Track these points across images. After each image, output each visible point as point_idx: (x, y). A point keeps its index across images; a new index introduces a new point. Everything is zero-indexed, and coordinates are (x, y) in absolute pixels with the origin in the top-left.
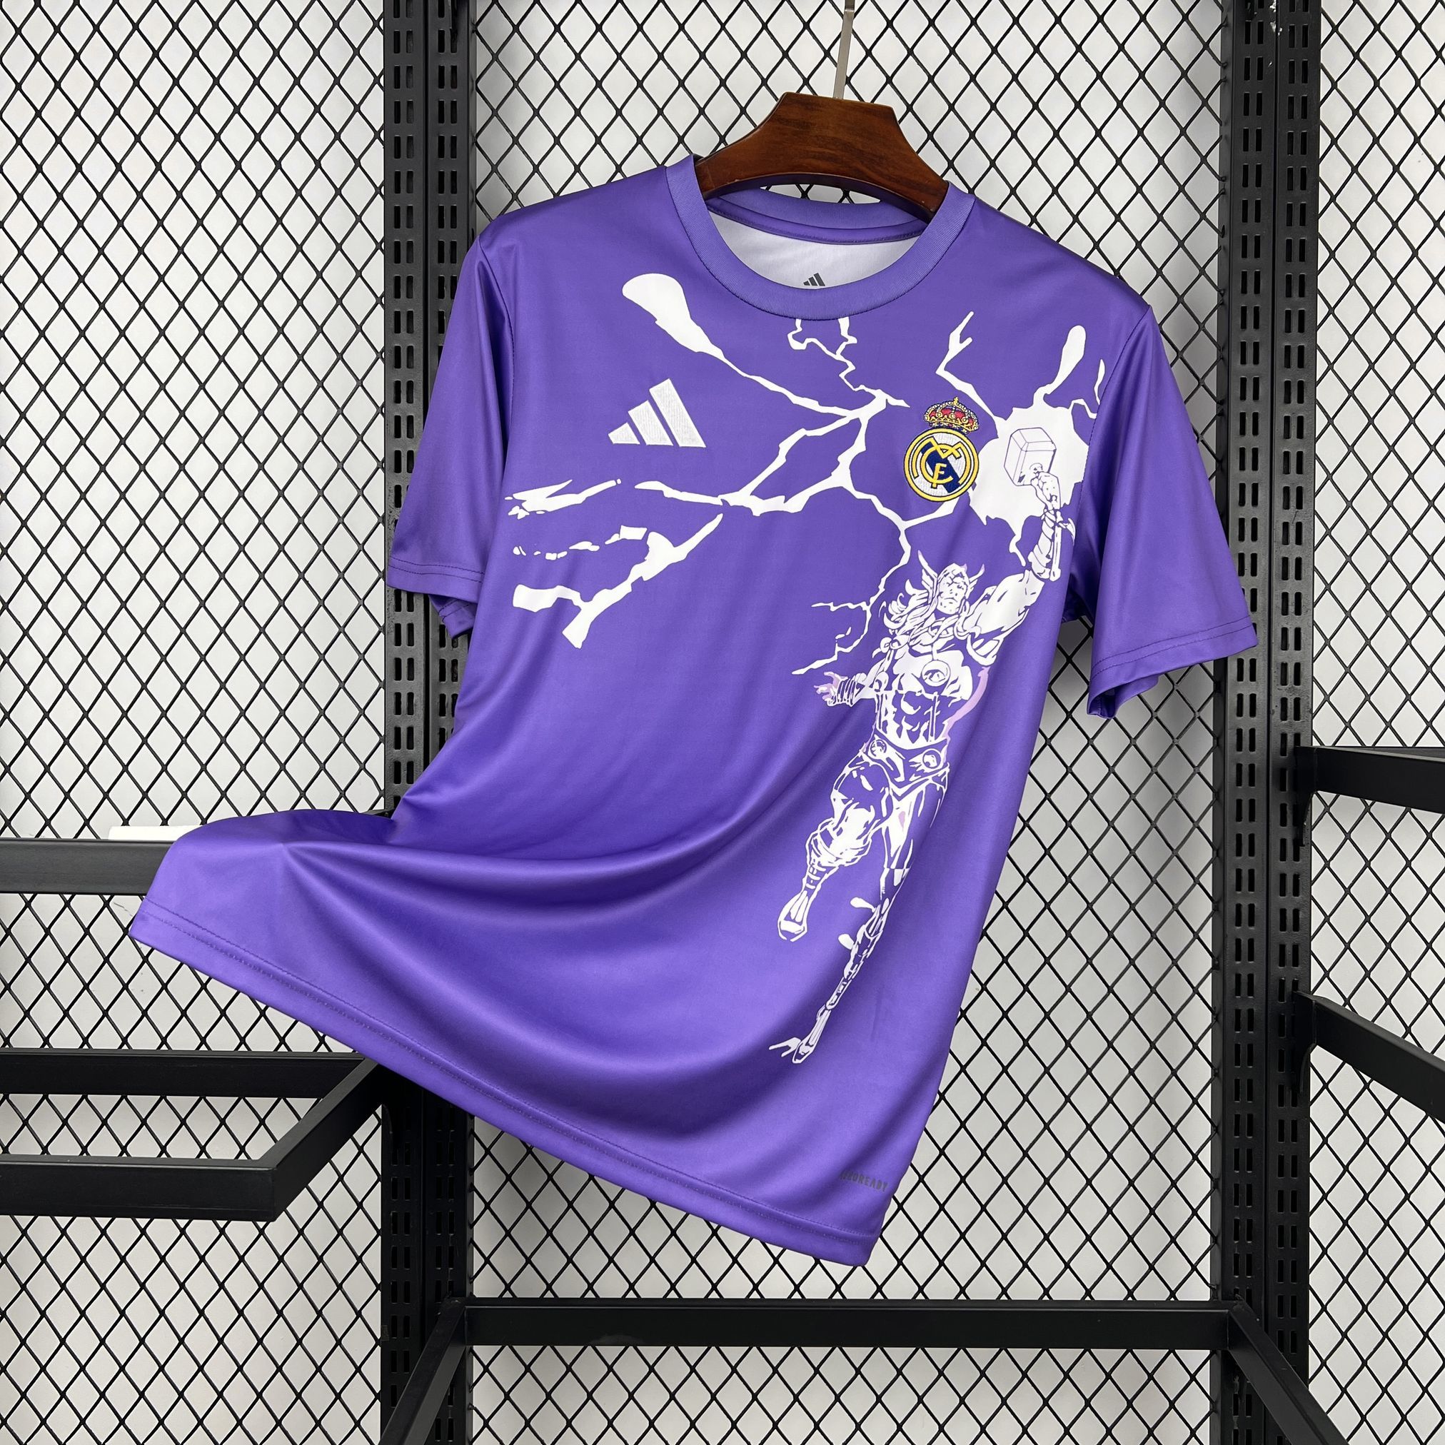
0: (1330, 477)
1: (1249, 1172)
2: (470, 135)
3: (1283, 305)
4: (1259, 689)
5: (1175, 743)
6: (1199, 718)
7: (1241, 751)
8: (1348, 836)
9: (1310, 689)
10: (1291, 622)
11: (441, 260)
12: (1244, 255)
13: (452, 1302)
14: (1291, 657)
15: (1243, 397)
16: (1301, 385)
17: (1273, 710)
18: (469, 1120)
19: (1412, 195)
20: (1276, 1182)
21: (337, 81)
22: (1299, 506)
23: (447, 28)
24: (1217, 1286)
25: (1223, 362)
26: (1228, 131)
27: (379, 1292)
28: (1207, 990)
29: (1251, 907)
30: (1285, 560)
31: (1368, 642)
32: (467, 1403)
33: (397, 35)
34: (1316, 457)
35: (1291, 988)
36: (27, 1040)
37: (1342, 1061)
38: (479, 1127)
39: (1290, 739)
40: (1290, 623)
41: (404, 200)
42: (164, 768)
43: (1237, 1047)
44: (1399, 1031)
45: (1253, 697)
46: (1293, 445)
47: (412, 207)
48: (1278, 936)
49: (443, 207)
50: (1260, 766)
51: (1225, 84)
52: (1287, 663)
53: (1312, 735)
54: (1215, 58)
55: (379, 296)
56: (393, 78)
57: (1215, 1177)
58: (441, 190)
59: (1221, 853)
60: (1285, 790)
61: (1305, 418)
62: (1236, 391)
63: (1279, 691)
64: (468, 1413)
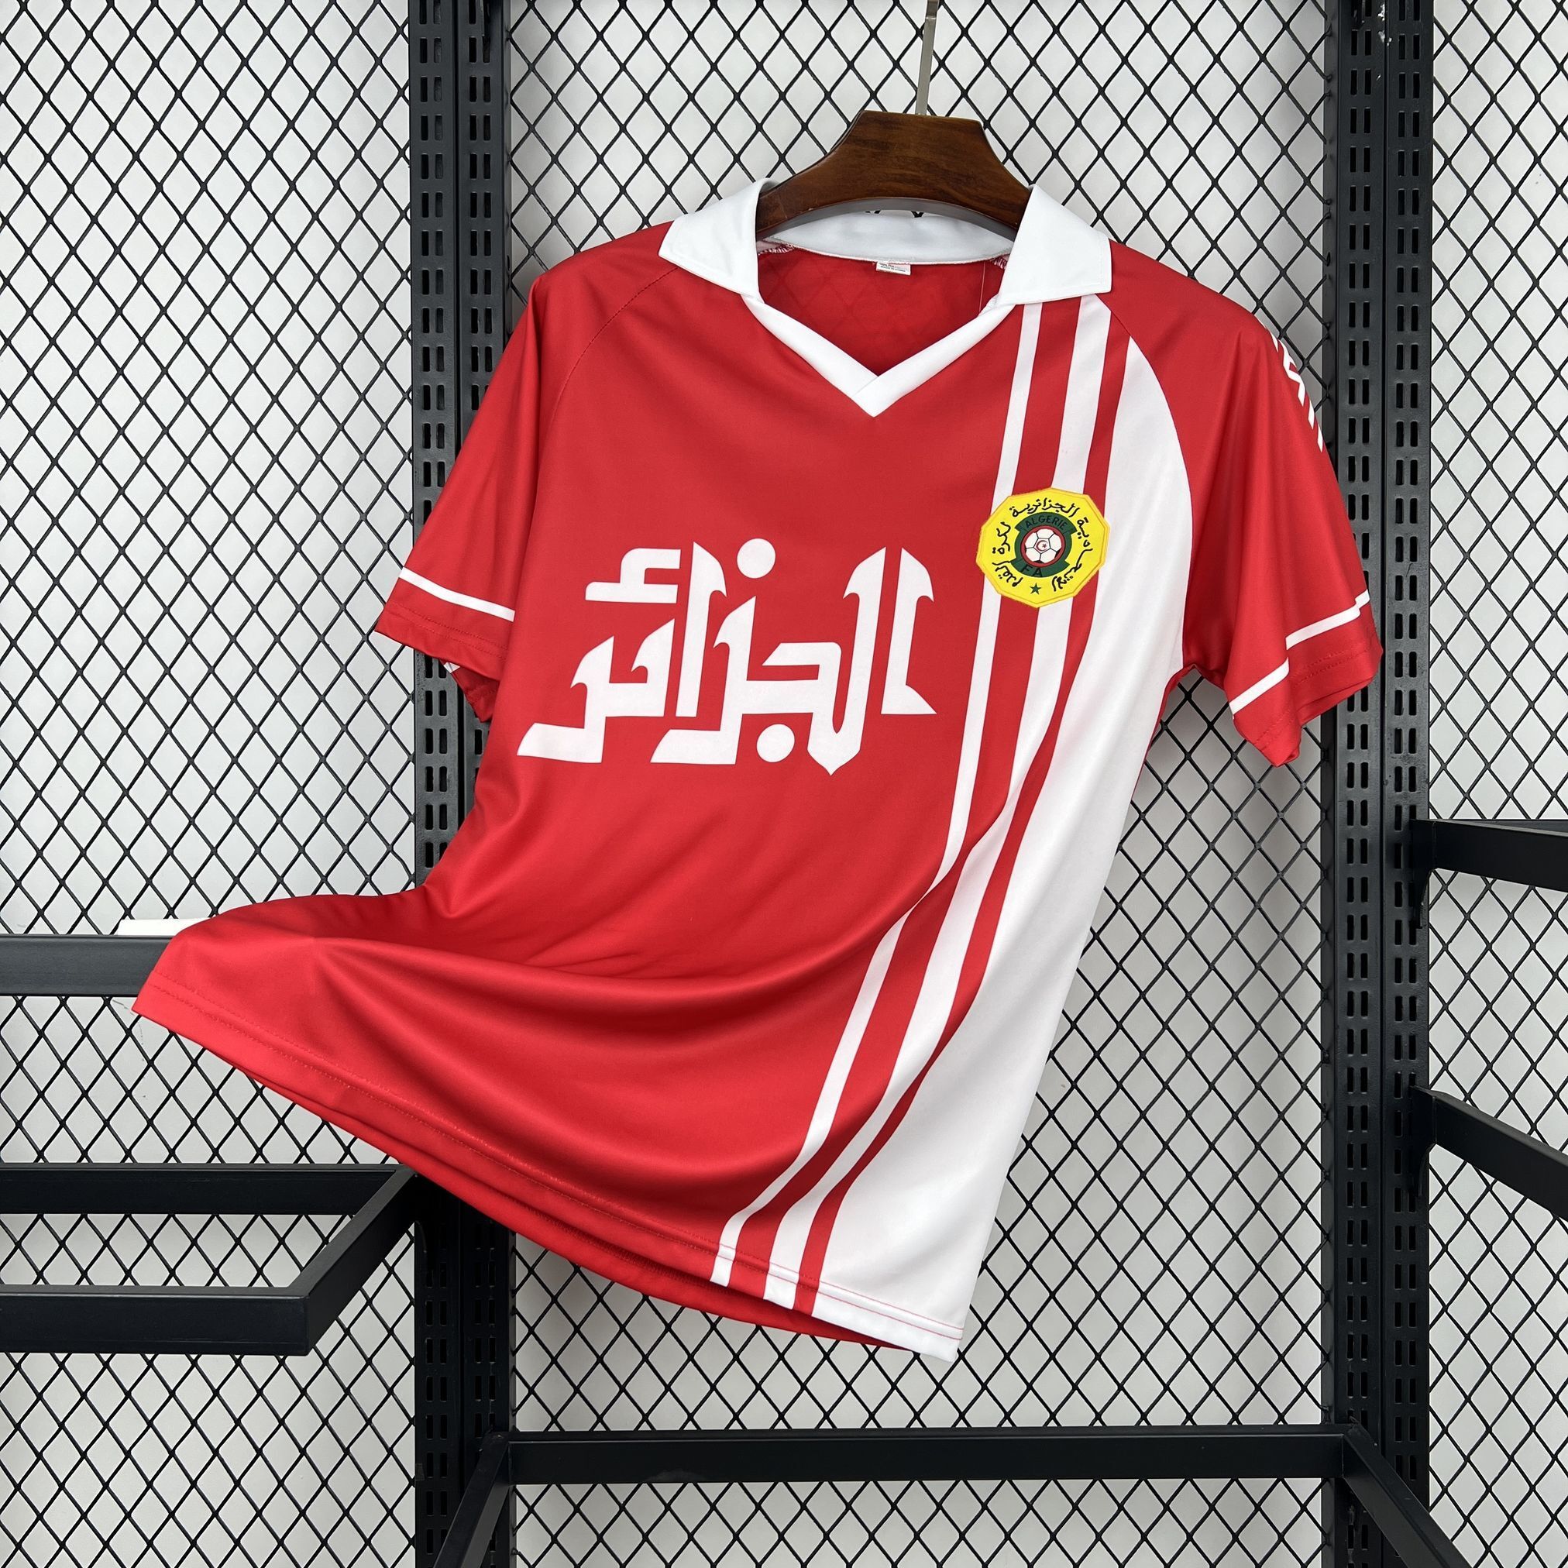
0: (1445, 526)
1: (1363, 1283)
2: (505, 153)
3: (1395, 340)
4: (1371, 757)
5: (1280, 816)
6: (1307, 790)
7: (1352, 824)
8: (1467, 917)
9: (1427, 757)
10: (1405, 685)
11: (474, 290)
12: (1352, 285)
13: (494, 1437)
14: (1405, 722)
15: (1352, 439)
16: (1414, 426)
17: (1387, 781)
18: (511, 1236)
19: (1532, 220)
20: (1392, 1293)
21: (357, 93)
22: (1413, 558)
23: (478, 34)
24: (1330, 1407)
25: (1330, 399)
26: (1333, 150)
27: (413, 1428)
28: (1316, 1085)
29: (1364, 995)
30: (1399, 617)
31: (1488, 706)
32: (511, 1548)
33: (424, 43)
34: (1431, 505)
35: (1408, 1083)
36: (20, 1154)
37: (1462, 1162)
38: (521, 1244)
39: (1405, 812)
41: (432, 224)
42: (170, 852)
43: (1350, 1147)
44: (1525, 1128)
45: (1365, 766)
46: (1406, 492)
47: (441, 232)
48: (1394, 1025)
49: (476, 232)
50: (1373, 841)
51: (1329, 99)
52: (1401, 730)
53: (1429, 807)
54: (1318, 70)
55: (405, 330)
56: (419, 90)
57: (1326, 1289)
58: (473, 214)
59: (1331, 936)
60: (1400, 867)
61: (1419, 462)
62: (1344, 433)
63: (1393, 760)
64: (512, 1559)
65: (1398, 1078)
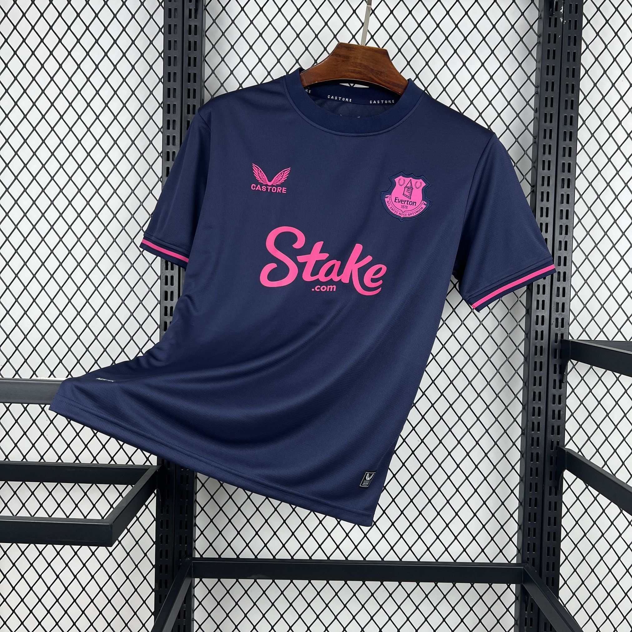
0: (580, 221)
1: (535, 522)
2: (202, 56)
3: (562, 144)
4: (546, 313)
5: (508, 336)
6: (519, 325)
7: (537, 340)
8: (582, 378)
9: (569, 314)
11: (188, 113)
12: (545, 122)
13: (187, 560)
14: (560, 300)
15: (543, 185)
16: (569, 180)
17: (552, 323)
19: (620, 97)
20: (547, 528)
21: (142, 30)
22: (566, 233)
23: (193, 7)
25: (535, 168)
26: (540, 66)
28: (519, 443)
29: (539, 408)
30: (560, 257)
31: (594, 294)
32: (192, 618)
33: (170, 10)
34: (574, 212)
35: (556, 444)
37: (576, 477)
38: (199, 498)
39: (559, 336)
40: (561, 285)
41: (172, 85)
42: (61, 337)
43: (531, 469)
44: (602, 464)
45: (543, 317)
46: (564, 207)
47: (176, 88)
48: (551, 421)
49: (190, 89)
50: (545, 347)
51: (539, 45)
52: (559, 303)
53: (569, 334)
54: (535, 32)
55: (160, 128)
56: (168, 29)
57: (520, 524)
58: (189, 81)
59: (527, 384)
60: (556, 358)
61: (570, 194)
62: (539, 182)
63: (555, 315)
64: (192, 622)
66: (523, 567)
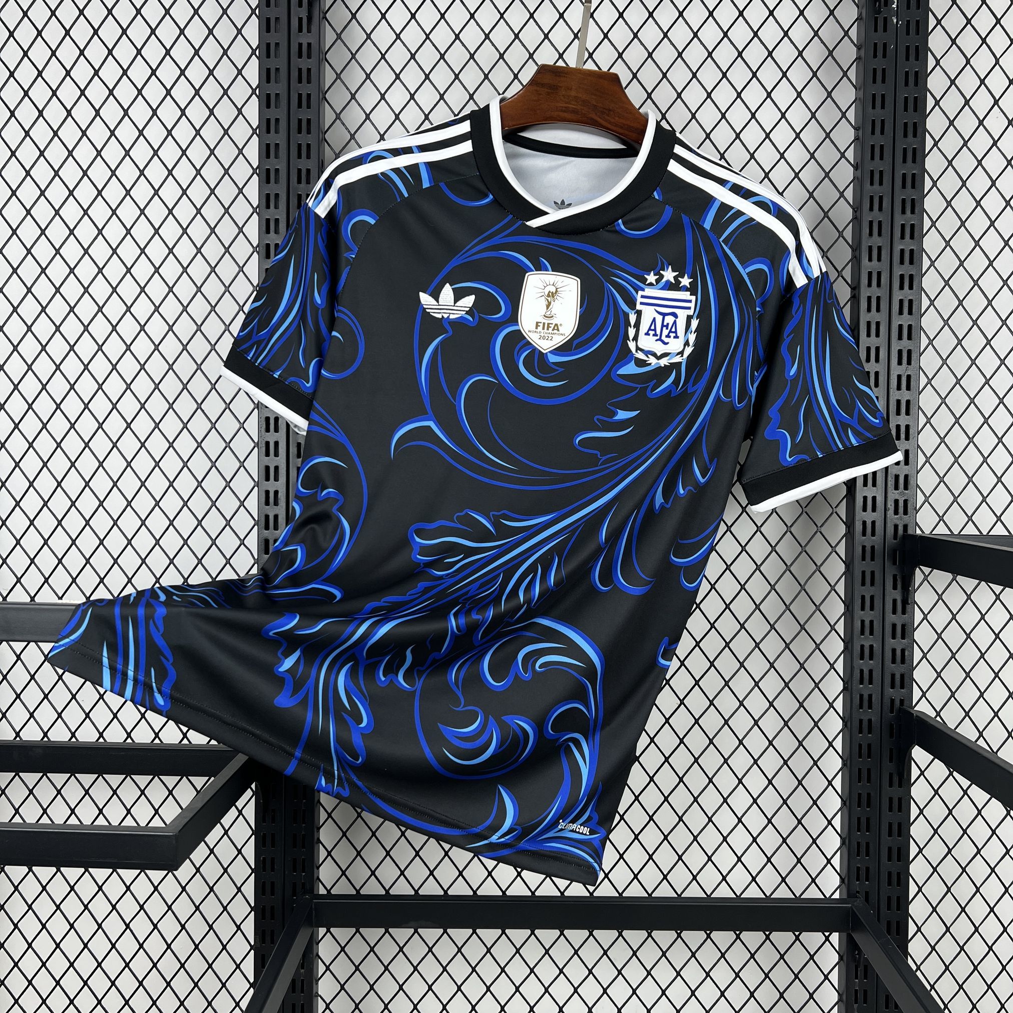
0: (931, 342)
1: (867, 833)
2: (321, 92)
3: (899, 219)
4: (879, 493)
5: (819, 530)
6: (836, 512)
7: (865, 536)
9: (915, 493)
10: (902, 446)
11: (299, 182)
12: (872, 184)
13: (304, 897)
14: (902, 470)
15: (870, 285)
16: (911, 277)
17: (888, 508)
18: (316, 793)
19: (992, 142)
20: (886, 841)
21: (225, 52)
22: (909, 363)
23: (304, 15)
25: (856, 260)
26: (861, 95)
27: (253, 912)
28: (839, 705)
29: (871, 647)
30: (899, 402)
31: (956, 460)
32: (314, 992)
33: (268, 20)
34: (922, 328)
35: (899, 705)
37: (933, 757)
38: (324, 798)
39: (901, 529)
41: (273, 138)
42: (101, 542)
44: (974, 735)
45: (874, 498)
46: (905, 320)
47: (278, 144)
49: (301, 144)
50: (879, 547)
51: (859, 62)
52: (899, 476)
53: (916, 525)
54: (852, 42)
55: (255, 207)
56: (265, 51)
57: (843, 836)
58: (300, 132)
59: (850, 608)
60: (896, 564)
61: (914, 300)
62: (864, 280)
63: (893, 495)
64: (315, 999)
65: (892, 701)
66: (850, 905)
